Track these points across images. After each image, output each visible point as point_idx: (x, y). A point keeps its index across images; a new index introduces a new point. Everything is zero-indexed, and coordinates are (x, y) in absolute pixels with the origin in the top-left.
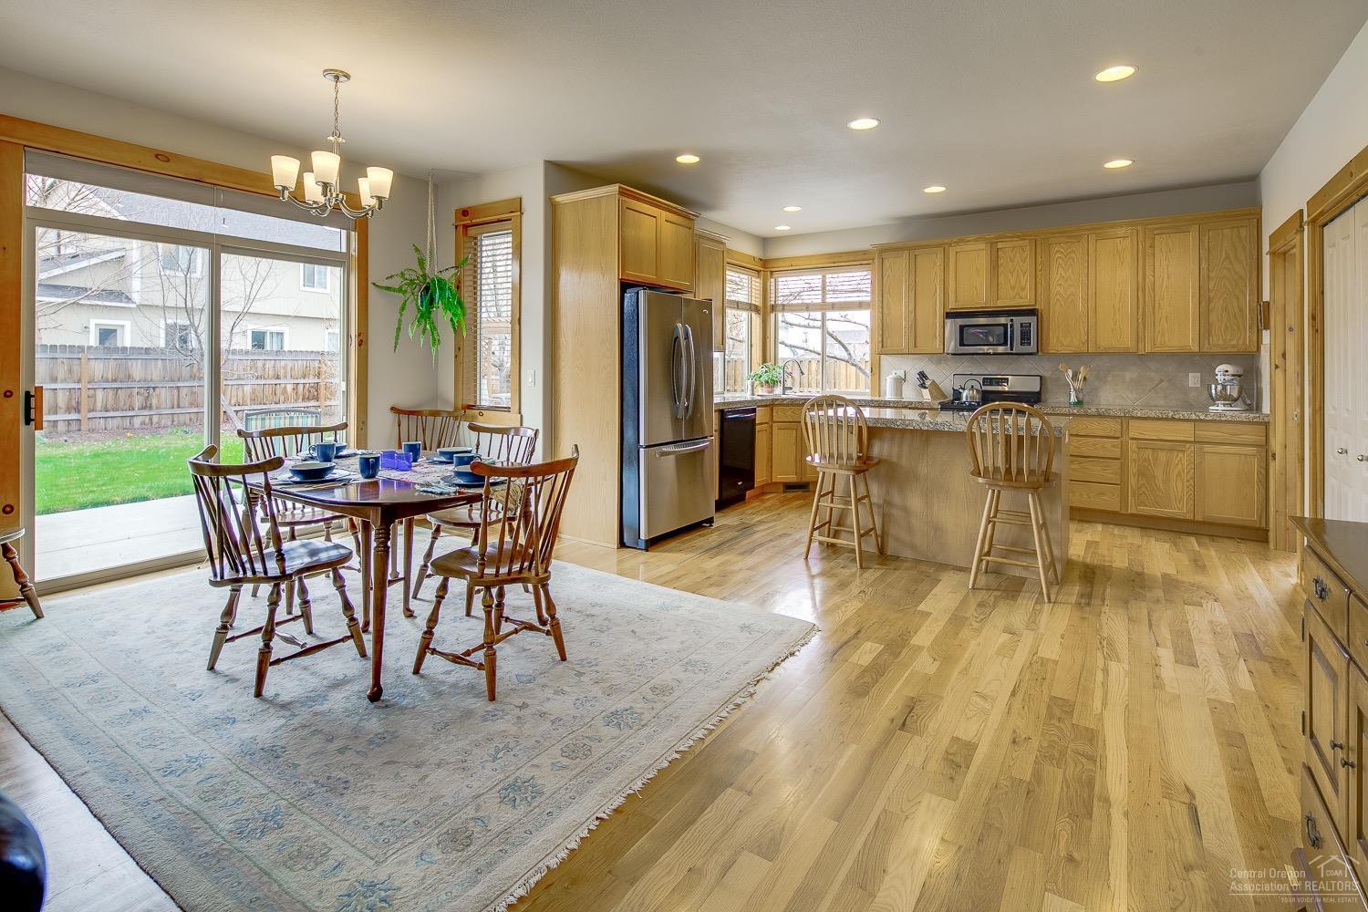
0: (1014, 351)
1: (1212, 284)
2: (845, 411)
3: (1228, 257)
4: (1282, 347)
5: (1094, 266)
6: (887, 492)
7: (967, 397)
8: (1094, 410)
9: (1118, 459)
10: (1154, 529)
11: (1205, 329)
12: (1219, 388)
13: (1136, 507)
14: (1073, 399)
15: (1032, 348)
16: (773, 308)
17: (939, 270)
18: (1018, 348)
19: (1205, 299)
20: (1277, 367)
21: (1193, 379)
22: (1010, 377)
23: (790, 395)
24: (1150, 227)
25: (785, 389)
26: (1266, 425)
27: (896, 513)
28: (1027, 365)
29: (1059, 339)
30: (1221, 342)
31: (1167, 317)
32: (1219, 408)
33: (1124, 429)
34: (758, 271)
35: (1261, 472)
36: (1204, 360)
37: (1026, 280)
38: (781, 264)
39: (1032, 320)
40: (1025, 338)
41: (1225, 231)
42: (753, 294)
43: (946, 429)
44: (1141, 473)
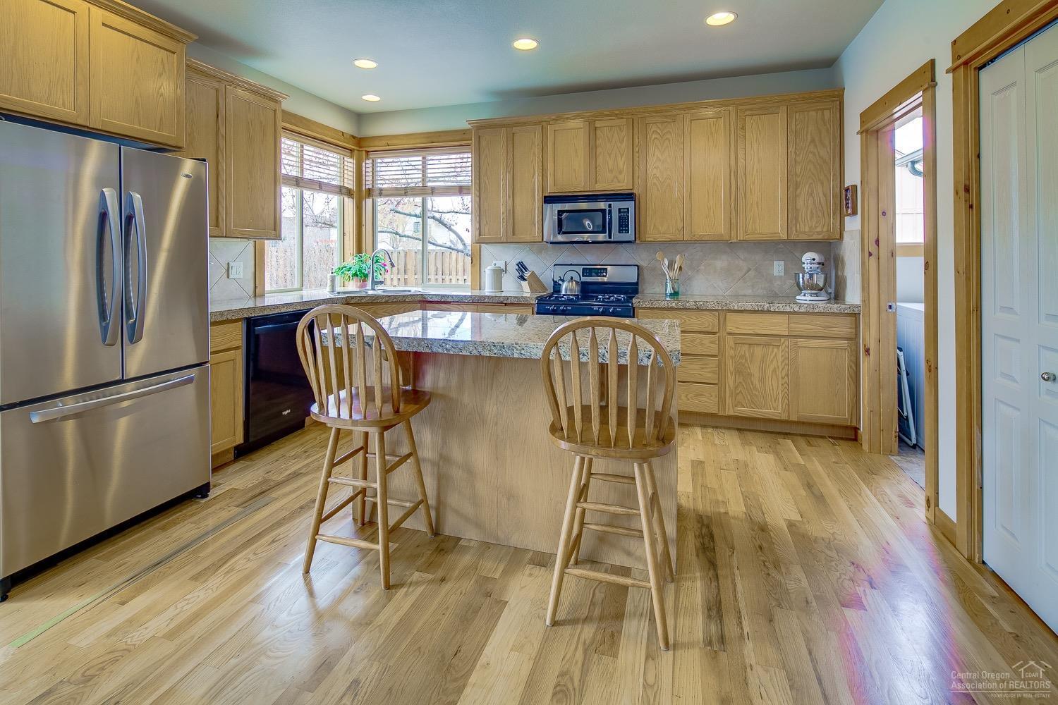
0: (612, 239)
1: (799, 168)
2: (360, 329)
3: (813, 141)
4: (875, 232)
5: (689, 148)
6: (444, 442)
7: (566, 290)
8: (692, 303)
9: (715, 356)
10: (750, 430)
11: (792, 214)
12: (807, 276)
13: (733, 408)
14: (670, 290)
15: (630, 236)
16: (369, 193)
17: (537, 150)
18: (616, 236)
19: (793, 185)
20: (870, 254)
21: (778, 268)
22: (609, 268)
23: (379, 291)
24: (740, 107)
25: (374, 283)
26: (855, 316)
27: (456, 473)
28: (625, 255)
29: (657, 226)
30: (807, 229)
31: (757, 203)
32: (805, 298)
33: (722, 322)
34: (351, 150)
35: (851, 366)
36: (789, 247)
37: (623, 163)
38: (377, 143)
39: (629, 205)
40: (623, 226)
41: (811, 113)
42: (346, 176)
43: (516, 356)
44: (739, 371)
